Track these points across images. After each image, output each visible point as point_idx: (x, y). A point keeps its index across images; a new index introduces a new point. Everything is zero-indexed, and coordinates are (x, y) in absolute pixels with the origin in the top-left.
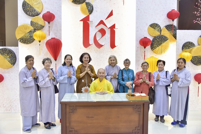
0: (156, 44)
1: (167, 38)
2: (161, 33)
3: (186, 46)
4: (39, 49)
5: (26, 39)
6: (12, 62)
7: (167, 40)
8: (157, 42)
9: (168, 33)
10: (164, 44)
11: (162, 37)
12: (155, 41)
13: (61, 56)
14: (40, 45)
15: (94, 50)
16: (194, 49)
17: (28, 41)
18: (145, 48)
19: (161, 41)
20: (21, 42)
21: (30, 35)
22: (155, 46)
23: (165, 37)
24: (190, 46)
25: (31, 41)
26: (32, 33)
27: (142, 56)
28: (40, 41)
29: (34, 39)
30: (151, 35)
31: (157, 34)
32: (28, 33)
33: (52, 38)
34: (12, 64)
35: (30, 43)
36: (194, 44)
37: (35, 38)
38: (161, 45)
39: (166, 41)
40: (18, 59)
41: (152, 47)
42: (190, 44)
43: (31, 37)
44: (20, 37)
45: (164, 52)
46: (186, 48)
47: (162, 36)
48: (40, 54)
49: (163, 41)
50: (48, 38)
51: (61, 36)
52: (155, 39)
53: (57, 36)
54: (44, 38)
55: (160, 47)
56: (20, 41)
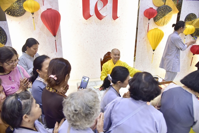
0: (160, 16)
1: (171, 8)
2: (165, 3)
3: (189, 18)
4: (33, 23)
5: (15, 11)
6: (2, 40)
7: (171, 10)
8: (161, 12)
9: (172, 3)
10: (167, 16)
11: (167, 8)
12: (159, 12)
13: (60, 30)
14: (33, 18)
15: (95, 22)
16: (196, 21)
17: (18, 13)
18: (149, 19)
19: (165, 12)
20: (9, 15)
21: (19, 5)
22: (159, 18)
23: (170, 8)
24: (192, 18)
25: (21, 13)
26: (21, 2)
27: (144, 28)
28: (33, 13)
29: (24, 10)
30: (156, 5)
31: (161, 4)
32: (16, 2)
33: (48, 9)
34: (3, 44)
35: (21, 15)
36: (196, 16)
37: (26, 9)
38: (165, 16)
39: (170, 12)
40: (9, 36)
41: (156, 18)
42: (193, 16)
43: (21, 7)
44: (6, 8)
45: (166, 23)
46: (188, 20)
47: (167, 6)
48: (35, 28)
49: (167, 13)
50: (43, 9)
51: (58, 5)
52: (160, 10)
53: (52, 6)
54: (38, 9)
55: (163, 18)
56: (8, 13)
